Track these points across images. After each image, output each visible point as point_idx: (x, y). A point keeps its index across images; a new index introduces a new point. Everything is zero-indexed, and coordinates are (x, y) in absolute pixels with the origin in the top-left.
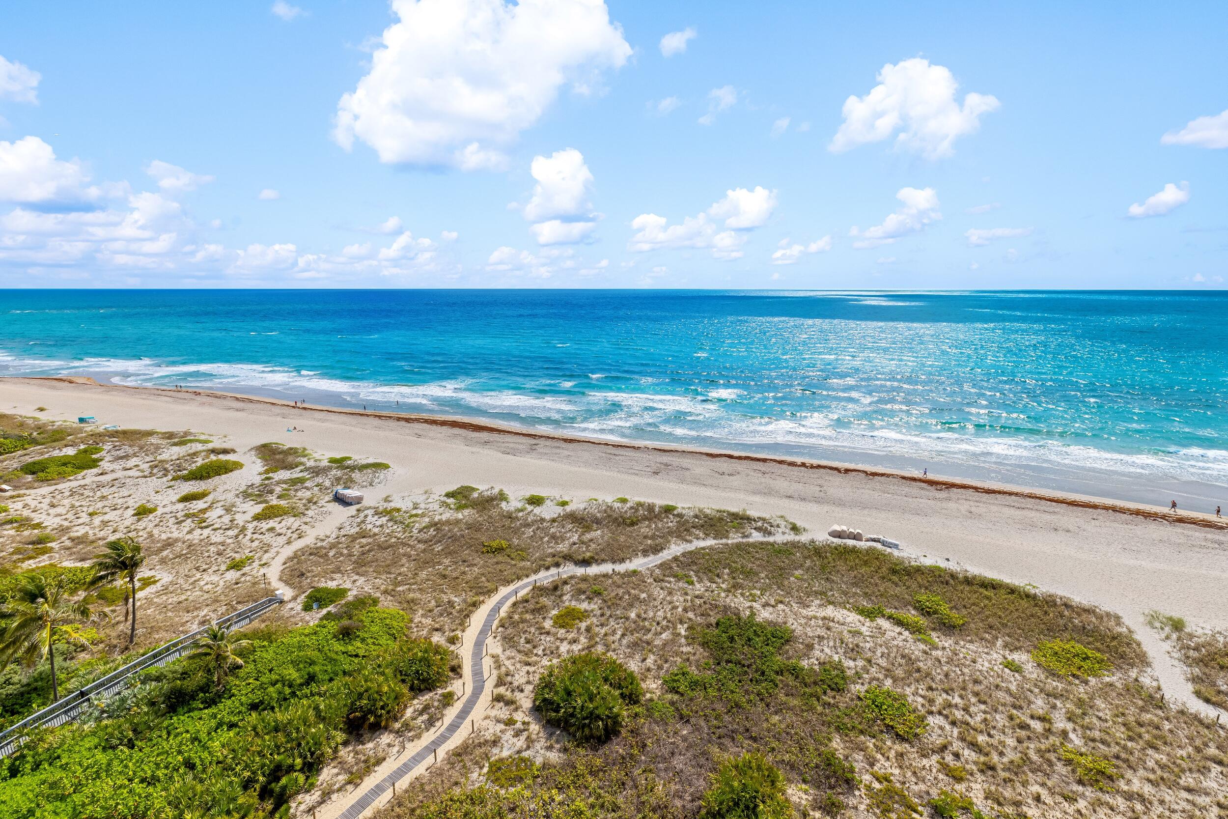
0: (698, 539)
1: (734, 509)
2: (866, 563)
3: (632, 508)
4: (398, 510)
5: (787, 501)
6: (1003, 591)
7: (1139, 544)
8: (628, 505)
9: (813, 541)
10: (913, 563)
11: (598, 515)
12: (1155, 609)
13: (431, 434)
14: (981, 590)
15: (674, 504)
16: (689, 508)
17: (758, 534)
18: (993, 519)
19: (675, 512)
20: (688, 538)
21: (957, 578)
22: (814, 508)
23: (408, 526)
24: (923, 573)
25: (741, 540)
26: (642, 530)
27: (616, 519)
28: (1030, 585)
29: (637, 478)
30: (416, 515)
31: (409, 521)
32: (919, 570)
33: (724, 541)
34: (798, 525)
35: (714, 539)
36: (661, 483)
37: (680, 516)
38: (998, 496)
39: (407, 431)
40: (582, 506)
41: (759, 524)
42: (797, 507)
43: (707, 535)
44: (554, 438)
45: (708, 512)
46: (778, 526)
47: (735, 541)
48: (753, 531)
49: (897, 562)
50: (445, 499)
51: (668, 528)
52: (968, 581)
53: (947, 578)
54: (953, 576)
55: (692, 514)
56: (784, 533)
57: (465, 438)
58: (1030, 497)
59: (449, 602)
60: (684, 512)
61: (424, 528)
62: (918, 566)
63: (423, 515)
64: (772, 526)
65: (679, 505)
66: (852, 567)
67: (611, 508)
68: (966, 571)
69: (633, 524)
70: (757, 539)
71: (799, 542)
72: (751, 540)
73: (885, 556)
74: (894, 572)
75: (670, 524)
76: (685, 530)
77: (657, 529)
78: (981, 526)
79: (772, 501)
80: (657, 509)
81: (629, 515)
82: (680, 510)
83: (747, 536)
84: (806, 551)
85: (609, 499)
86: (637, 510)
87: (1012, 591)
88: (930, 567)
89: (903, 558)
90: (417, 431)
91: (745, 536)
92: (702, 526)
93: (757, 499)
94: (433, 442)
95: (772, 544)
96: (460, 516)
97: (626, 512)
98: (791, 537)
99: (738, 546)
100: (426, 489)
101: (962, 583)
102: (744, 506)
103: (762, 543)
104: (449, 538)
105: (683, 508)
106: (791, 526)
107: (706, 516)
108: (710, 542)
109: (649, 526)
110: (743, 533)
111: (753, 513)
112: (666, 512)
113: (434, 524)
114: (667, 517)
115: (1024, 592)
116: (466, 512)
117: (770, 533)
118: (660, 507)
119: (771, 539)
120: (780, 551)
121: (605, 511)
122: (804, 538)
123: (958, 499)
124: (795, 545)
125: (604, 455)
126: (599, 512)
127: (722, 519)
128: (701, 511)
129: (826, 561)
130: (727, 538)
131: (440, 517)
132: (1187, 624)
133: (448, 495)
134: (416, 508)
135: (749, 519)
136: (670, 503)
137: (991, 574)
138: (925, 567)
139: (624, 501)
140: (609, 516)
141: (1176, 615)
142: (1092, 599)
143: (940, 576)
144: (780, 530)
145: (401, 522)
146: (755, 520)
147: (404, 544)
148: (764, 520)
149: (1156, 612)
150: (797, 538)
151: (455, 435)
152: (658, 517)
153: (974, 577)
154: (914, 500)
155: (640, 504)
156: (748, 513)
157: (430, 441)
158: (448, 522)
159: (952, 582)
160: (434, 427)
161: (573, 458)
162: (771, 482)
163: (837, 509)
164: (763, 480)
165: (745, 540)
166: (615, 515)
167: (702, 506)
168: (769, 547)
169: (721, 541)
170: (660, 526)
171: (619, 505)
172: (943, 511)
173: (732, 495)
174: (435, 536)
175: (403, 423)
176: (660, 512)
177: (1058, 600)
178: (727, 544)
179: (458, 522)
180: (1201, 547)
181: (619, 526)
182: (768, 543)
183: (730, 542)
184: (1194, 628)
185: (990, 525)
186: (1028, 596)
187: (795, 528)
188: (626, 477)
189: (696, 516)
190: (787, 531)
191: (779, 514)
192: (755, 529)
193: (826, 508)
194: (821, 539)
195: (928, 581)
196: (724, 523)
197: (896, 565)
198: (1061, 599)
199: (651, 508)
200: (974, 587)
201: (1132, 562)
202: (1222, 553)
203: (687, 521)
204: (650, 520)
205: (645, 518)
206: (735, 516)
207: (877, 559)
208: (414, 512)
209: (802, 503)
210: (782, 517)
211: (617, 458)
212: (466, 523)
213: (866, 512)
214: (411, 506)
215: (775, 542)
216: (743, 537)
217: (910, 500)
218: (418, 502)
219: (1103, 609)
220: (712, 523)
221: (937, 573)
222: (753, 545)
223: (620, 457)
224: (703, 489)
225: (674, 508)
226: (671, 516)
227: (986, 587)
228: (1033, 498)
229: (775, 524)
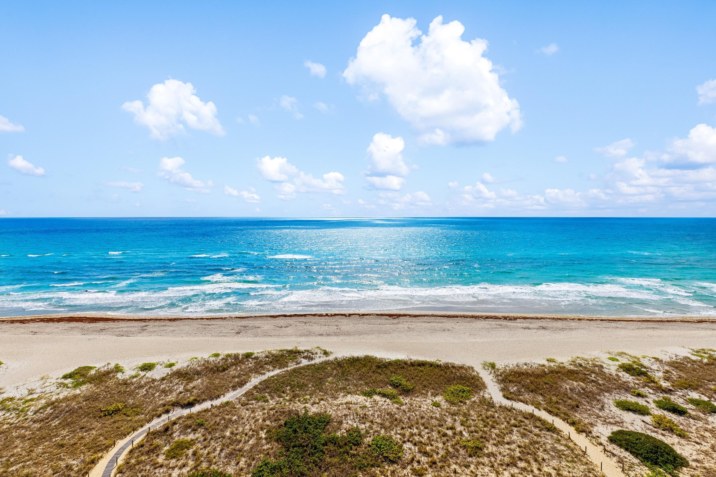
0: (269, 371)
1: (290, 348)
2: (365, 365)
3: (223, 359)
4: (11, 399)
5: (320, 337)
6: (427, 366)
7: (475, 331)
8: (220, 358)
9: (336, 359)
10: (387, 361)
11: (199, 368)
12: (485, 360)
13: (48, 330)
14: (419, 368)
15: (252, 352)
16: (262, 352)
17: (305, 360)
18: (419, 330)
19: (253, 357)
20: (262, 372)
21: (408, 364)
22: (335, 339)
23: (22, 411)
24: (392, 365)
25: (295, 366)
26: (231, 373)
27: (212, 369)
28: (438, 360)
29: (225, 339)
30: (32, 400)
31: (24, 406)
32: (390, 364)
33: (285, 369)
34: (327, 351)
35: (279, 369)
36: (242, 339)
37: (256, 358)
38: (419, 318)
39: (22, 331)
40: (185, 365)
41: (306, 354)
42: (326, 340)
43: (274, 367)
44: (161, 320)
45: (274, 352)
46: (316, 353)
47: (292, 368)
48: (302, 359)
49: (380, 361)
50: (63, 380)
51: (249, 368)
52: (413, 364)
53: (403, 365)
54: (405, 363)
55: (264, 355)
56: (320, 357)
57: (82, 329)
58: (432, 316)
59: (67, 467)
60: (259, 355)
61: (40, 409)
62: (389, 361)
63: (39, 398)
64: (313, 354)
65: (255, 352)
66: (358, 370)
67: (208, 361)
68: (411, 359)
69: (224, 370)
70: (305, 364)
71: (328, 361)
72: (301, 365)
73: (373, 359)
74: (378, 367)
75: (250, 365)
76: (260, 367)
77: (241, 370)
78: (414, 334)
79: (312, 339)
80: (241, 357)
81: (221, 364)
82: (256, 355)
83: (299, 363)
84: (333, 365)
85: (206, 356)
86: (226, 360)
87: (431, 365)
88: (395, 360)
89: (382, 358)
90: (32, 330)
91: (298, 363)
92: (271, 362)
93: (303, 339)
94: (50, 336)
95: (314, 365)
96: (78, 391)
97: (219, 362)
98: (324, 359)
99: (294, 370)
100: (42, 376)
101: (410, 366)
102: (296, 345)
103: (308, 366)
104: (67, 412)
105: (258, 353)
106: (323, 352)
107: (273, 355)
108: (277, 371)
109: (236, 369)
110: (296, 362)
111: (301, 348)
112: (246, 357)
113: (51, 404)
114: (248, 361)
115: (436, 364)
116: (84, 388)
117: (312, 359)
118: (242, 355)
119: (313, 362)
120: (319, 369)
121: (204, 365)
122: (331, 358)
123: (403, 322)
124: (327, 363)
125: (200, 326)
126: (199, 366)
127: (283, 355)
128: (269, 353)
129: (344, 369)
130: (287, 367)
131: (57, 397)
132: (496, 365)
133: (65, 377)
134: (31, 394)
135: (299, 352)
136: (249, 351)
137: (421, 358)
138: (393, 361)
139: (217, 355)
140: (207, 368)
141: (492, 361)
142: (462, 362)
143: (400, 365)
144: (318, 356)
145: (14, 409)
146: (303, 352)
147: (17, 428)
148: (308, 351)
149: (485, 362)
150: (327, 359)
151: (72, 328)
152: (242, 362)
153: (415, 362)
154: (384, 326)
155: (229, 356)
156: (298, 348)
157: (47, 336)
158: (66, 399)
159: (405, 366)
160: (51, 324)
161: (176, 332)
162: (310, 327)
163: (347, 338)
164: (305, 327)
165: (298, 366)
166: (211, 366)
167: (270, 350)
168: (313, 367)
169: (283, 370)
170: (243, 367)
171: (214, 359)
172: (397, 330)
173: (288, 339)
174: (52, 414)
175: (18, 325)
176: (243, 358)
177: (450, 365)
178: (288, 371)
179: (75, 397)
180: (496, 328)
181: (214, 373)
182: (312, 365)
183: (289, 369)
184: (499, 366)
185: (418, 333)
186: (438, 366)
187: (326, 353)
188: (217, 338)
189: (267, 357)
190: (322, 355)
191: (316, 346)
192: (303, 358)
193: (341, 338)
194: (340, 357)
195: (395, 369)
196: (284, 358)
197: (379, 363)
198: (451, 364)
199: (236, 357)
200: (416, 367)
201: (474, 340)
202: (502, 329)
203: (261, 361)
204: (235, 364)
205: (233, 364)
206: (290, 352)
207: (370, 362)
208: (30, 397)
209: (328, 338)
210: (318, 347)
211: (210, 327)
212: (84, 397)
213: (361, 337)
214: (26, 392)
215: (315, 364)
216: (296, 364)
217: (382, 326)
218: (34, 388)
219: (467, 365)
220: (277, 359)
221: (398, 364)
222: (303, 368)
223: (212, 326)
224: (270, 338)
225: (252, 354)
226: (250, 360)
227: (420, 366)
228: (433, 316)
229: (314, 352)
